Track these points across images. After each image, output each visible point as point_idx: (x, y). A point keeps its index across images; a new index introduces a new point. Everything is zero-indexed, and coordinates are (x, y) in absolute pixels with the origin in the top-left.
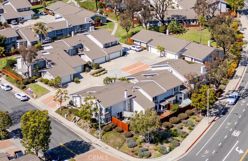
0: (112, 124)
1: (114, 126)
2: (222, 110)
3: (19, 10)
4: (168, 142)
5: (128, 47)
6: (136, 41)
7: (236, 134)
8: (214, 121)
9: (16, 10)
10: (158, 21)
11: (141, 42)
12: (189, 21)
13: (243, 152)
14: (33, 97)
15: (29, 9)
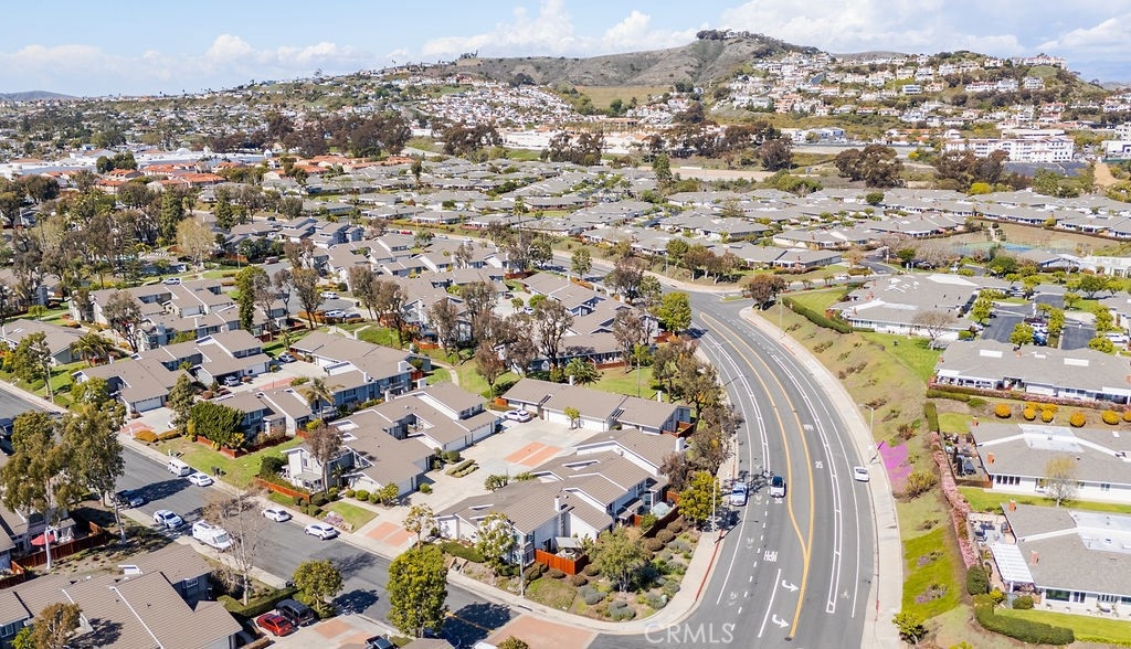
0: (540, 564)
1: (545, 566)
2: (727, 516)
3: (238, 355)
4: (658, 586)
5: (502, 415)
6: (513, 402)
7: (771, 557)
8: (721, 538)
9: (232, 356)
10: (543, 361)
11: (524, 404)
12: (599, 357)
13: (796, 588)
14: (344, 529)
15: (257, 352)
